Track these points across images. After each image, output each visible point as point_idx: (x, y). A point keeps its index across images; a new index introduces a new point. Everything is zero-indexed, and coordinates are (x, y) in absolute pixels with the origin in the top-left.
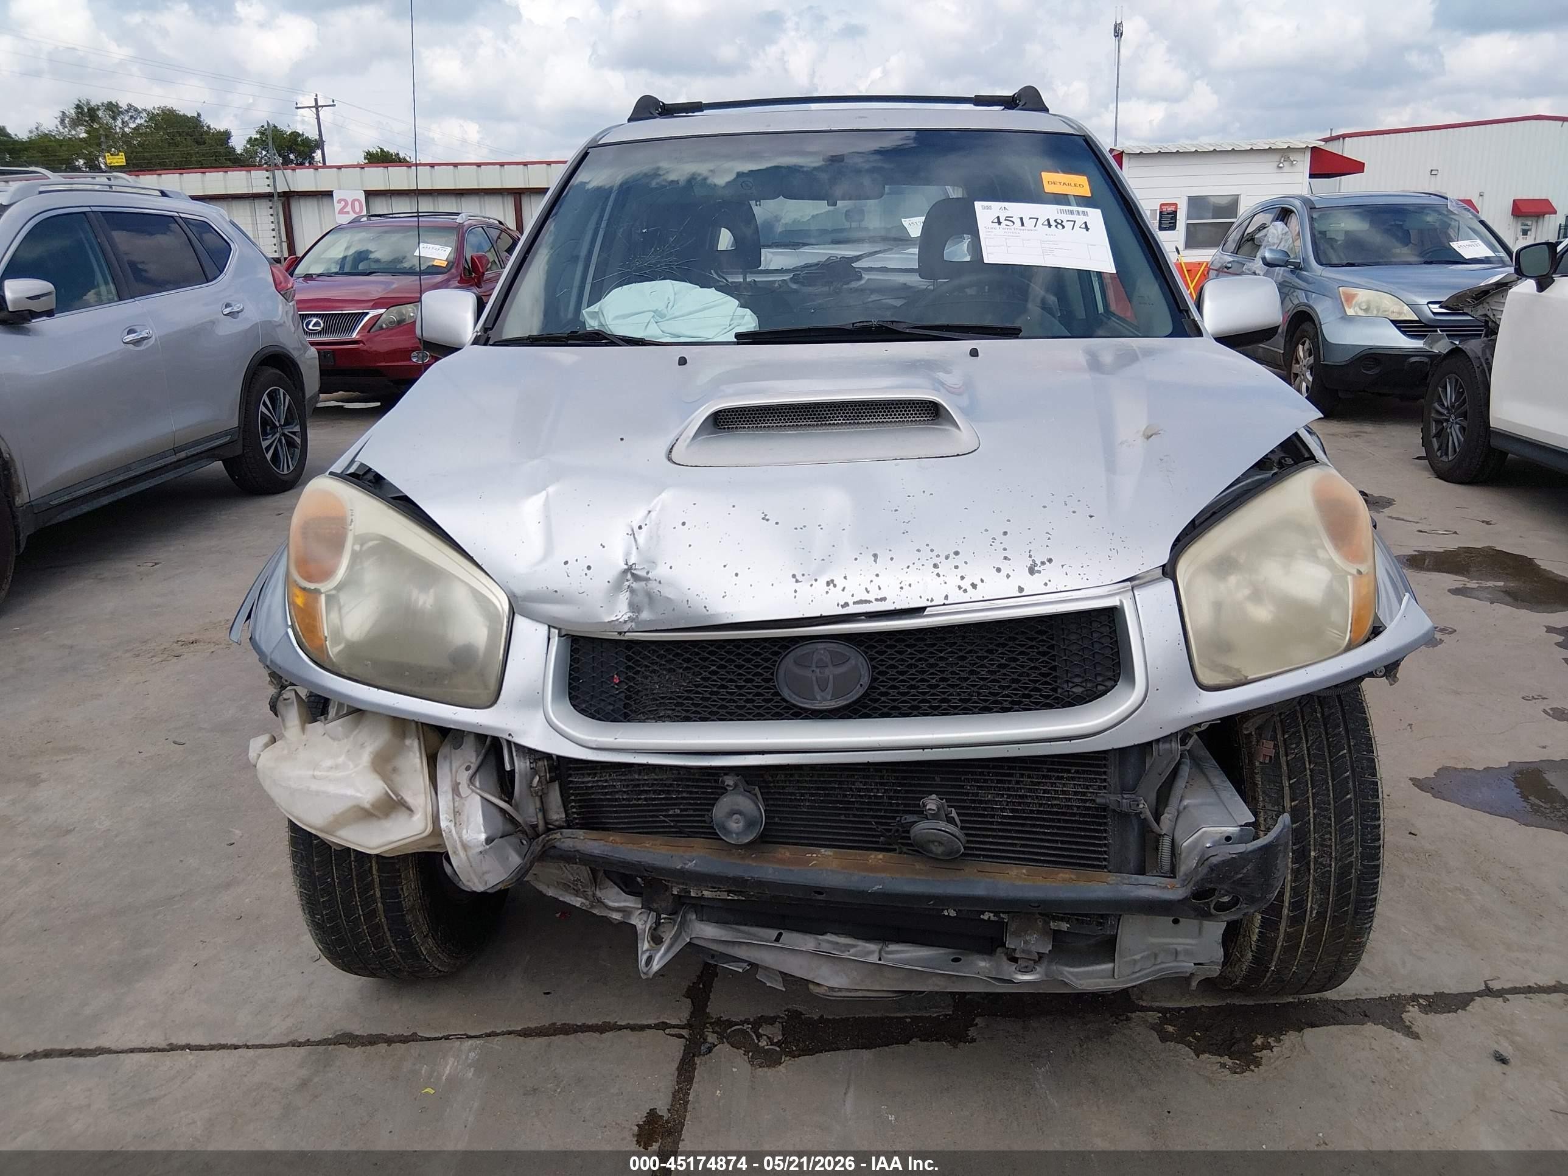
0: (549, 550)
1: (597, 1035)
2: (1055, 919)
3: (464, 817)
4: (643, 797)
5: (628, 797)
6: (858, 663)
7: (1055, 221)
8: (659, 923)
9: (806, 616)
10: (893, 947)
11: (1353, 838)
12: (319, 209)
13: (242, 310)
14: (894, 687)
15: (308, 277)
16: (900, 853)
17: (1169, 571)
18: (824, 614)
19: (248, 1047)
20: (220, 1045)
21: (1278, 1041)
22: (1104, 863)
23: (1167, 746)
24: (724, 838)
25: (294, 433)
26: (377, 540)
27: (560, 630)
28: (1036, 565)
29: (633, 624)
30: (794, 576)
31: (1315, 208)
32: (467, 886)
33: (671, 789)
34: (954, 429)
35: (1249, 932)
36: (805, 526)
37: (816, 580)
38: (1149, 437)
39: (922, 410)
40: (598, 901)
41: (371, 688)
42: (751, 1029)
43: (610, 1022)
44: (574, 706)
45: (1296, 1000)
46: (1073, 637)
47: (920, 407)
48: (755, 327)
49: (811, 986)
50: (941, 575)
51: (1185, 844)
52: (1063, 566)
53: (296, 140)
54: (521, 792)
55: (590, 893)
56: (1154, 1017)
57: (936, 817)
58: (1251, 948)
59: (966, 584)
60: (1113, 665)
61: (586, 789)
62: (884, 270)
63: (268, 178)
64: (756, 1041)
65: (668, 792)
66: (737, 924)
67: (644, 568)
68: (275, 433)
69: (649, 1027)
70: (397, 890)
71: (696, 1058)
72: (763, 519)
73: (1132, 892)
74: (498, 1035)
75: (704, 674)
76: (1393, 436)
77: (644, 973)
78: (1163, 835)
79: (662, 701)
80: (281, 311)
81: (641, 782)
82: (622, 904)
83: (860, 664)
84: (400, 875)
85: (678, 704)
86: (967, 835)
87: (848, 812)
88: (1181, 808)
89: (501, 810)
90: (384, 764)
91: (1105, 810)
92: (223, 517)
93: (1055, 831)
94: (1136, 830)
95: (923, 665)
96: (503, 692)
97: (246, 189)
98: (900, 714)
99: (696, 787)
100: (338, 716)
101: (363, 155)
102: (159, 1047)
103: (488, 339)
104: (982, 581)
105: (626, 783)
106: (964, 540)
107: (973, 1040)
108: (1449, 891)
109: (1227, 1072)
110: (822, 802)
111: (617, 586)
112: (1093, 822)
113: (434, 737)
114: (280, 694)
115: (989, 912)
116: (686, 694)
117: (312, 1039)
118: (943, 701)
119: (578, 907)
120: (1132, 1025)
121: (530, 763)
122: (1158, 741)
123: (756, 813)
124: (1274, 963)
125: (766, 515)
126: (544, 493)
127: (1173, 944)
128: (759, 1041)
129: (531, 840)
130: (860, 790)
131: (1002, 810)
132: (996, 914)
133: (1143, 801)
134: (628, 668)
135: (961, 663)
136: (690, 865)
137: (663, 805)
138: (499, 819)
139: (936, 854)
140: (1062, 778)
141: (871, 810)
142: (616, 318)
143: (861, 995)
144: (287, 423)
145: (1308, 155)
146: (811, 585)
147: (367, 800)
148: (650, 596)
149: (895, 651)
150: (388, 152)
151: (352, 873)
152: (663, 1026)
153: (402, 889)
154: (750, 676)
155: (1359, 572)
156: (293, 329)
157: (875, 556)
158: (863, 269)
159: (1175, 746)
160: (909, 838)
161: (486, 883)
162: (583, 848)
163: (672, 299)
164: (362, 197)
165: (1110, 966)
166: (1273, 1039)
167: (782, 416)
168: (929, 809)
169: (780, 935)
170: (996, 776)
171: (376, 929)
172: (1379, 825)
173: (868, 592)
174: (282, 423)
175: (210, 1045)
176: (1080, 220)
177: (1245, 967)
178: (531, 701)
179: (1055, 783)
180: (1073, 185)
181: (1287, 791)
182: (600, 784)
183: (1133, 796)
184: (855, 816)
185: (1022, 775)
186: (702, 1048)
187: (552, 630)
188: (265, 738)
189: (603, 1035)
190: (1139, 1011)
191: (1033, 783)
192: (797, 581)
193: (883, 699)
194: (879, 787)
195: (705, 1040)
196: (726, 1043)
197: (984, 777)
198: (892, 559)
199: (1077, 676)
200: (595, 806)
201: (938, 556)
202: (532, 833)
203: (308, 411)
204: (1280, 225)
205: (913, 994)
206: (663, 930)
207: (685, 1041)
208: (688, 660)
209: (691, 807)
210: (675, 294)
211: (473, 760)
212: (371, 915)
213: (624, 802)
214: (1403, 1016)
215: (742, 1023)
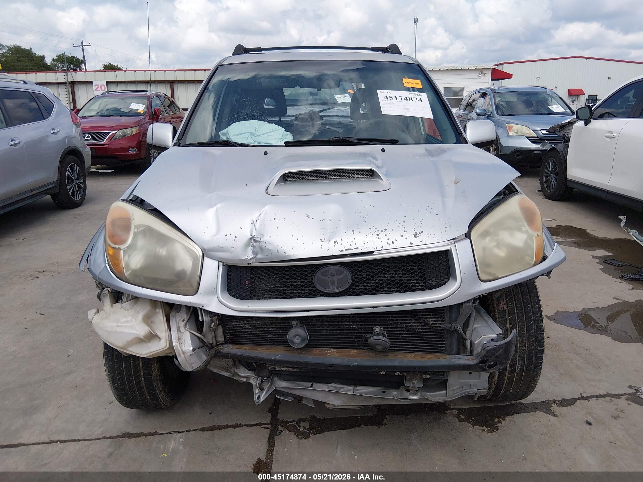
0: (219, 230)
1: (233, 429)
2: (424, 374)
3: (182, 341)
4: (257, 330)
5: (251, 330)
6: (347, 274)
7: (409, 98)
8: (263, 382)
9: (326, 255)
10: (358, 388)
11: (534, 339)
12: (86, 89)
13: (59, 132)
14: (361, 283)
15: (84, 117)
16: (363, 350)
17: (468, 236)
18: (333, 255)
19: (85, 440)
20: (73, 440)
21: (504, 420)
22: (444, 351)
23: (468, 304)
24: (292, 346)
25: (81, 183)
26: (144, 227)
27: (223, 263)
28: (417, 234)
29: (254, 260)
30: (321, 239)
31: (496, 92)
32: (184, 369)
33: (269, 327)
34: (380, 180)
35: (494, 377)
36: (324, 220)
37: (330, 241)
38: (456, 183)
39: (367, 173)
40: (236, 374)
41: (143, 288)
42: (296, 424)
43: (238, 424)
44: (229, 294)
45: (510, 404)
46: (432, 262)
47: (366, 172)
48: (292, 139)
49: (326, 405)
50: (380, 238)
51: (476, 342)
52: (427, 234)
53: (73, 60)
54: (206, 329)
55: (233, 371)
56: (455, 412)
57: (379, 334)
58: (494, 383)
59: (390, 242)
60: (447, 273)
61: (234, 328)
62: (332, 116)
63: (64, 76)
64: (299, 429)
65: (268, 328)
66: (295, 381)
67: (259, 237)
68: (73, 183)
69: (254, 425)
70: (150, 372)
71: (275, 437)
72: (307, 217)
73: (456, 362)
74: (191, 431)
75: (284, 279)
76: (528, 182)
77: (257, 402)
78: (467, 339)
79: (266, 291)
80: (74, 131)
81: (256, 324)
82: (246, 375)
83: (348, 274)
84: (152, 366)
85: (273, 292)
86: (391, 342)
87: (342, 334)
88: (473, 328)
89: (198, 337)
90: (147, 320)
91: (444, 330)
92: (51, 218)
93: (424, 339)
94: (456, 337)
95: (373, 274)
96: (199, 289)
97: (55, 80)
98: (364, 294)
99: (279, 325)
100: (127, 300)
101: (102, 66)
102: (46, 442)
103: (180, 144)
104: (396, 240)
105: (250, 325)
106: (388, 224)
107: (386, 424)
108: (564, 359)
109: (485, 433)
110: (331, 330)
111: (247, 244)
112: (439, 335)
113: (168, 308)
114: (102, 292)
115: (398, 372)
116: (276, 288)
117: (112, 436)
118: (380, 288)
119: (227, 377)
120: (447, 416)
121: (210, 318)
122: (465, 302)
123: (306, 336)
124: (503, 389)
125: (308, 215)
126: (215, 207)
127: (469, 382)
128: (300, 429)
129: (210, 349)
130: (346, 325)
131: (404, 331)
132: (401, 372)
133: (459, 326)
134: (252, 278)
135: (388, 273)
136: (278, 357)
137: (265, 333)
138: (197, 340)
139: (378, 349)
140: (427, 318)
141: (351, 333)
142: (234, 135)
143: (346, 407)
144: (78, 179)
145: (491, 71)
146: (328, 243)
147: (142, 335)
148: (261, 248)
149: (362, 269)
150: (113, 65)
151: (131, 365)
152: (260, 424)
153: (152, 372)
154: (303, 280)
155: (538, 235)
156: (80, 138)
157: (353, 231)
158: (323, 115)
159: (472, 304)
160: (368, 344)
161: (193, 368)
162: (232, 352)
163: (257, 128)
164: (105, 84)
165: (445, 392)
166: (502, 419)
167: (311, 175)
168: (377, 332)
169: (312, 384)
170: (401, 318)
171: (140, 389)
172: (543, 334)
173: (351, 245)
174: (76, 179)
175: (68, 440)
176: (419, 98)
177: (492, 391)
178: (212, 292)
179: (424, 320)
180: (415, 83)
181: (508, 321)
182: (239, 325)
183: (455, 324)
184: (344, 335)
185: (411, 317)
186: (277, 433)
187: (220, 263)
188: (94, 311)
189: (236, 429)
190: (449, 410)
191: (416, 320)
192: (322, 242)
193: (357, 288)
194: (354, 323)
195: (278, 429)
196: (287, 430)
197: (396, 318)
198: (360, 232)
199: (433, 277)
200: (237, 335)
201: (378, 231)
202: (210, 347)
203: (87, 174)
204: (482, 99)
205: (367, 406)
206: (264, 384)
207: (270, 430)
208: (276, 274)
209: (277, 334)
210: (258, 126)
211: (186, 317)
212: (139, 383)
213: (249, 333)
214: (551, 408)
215: (292, 422)
